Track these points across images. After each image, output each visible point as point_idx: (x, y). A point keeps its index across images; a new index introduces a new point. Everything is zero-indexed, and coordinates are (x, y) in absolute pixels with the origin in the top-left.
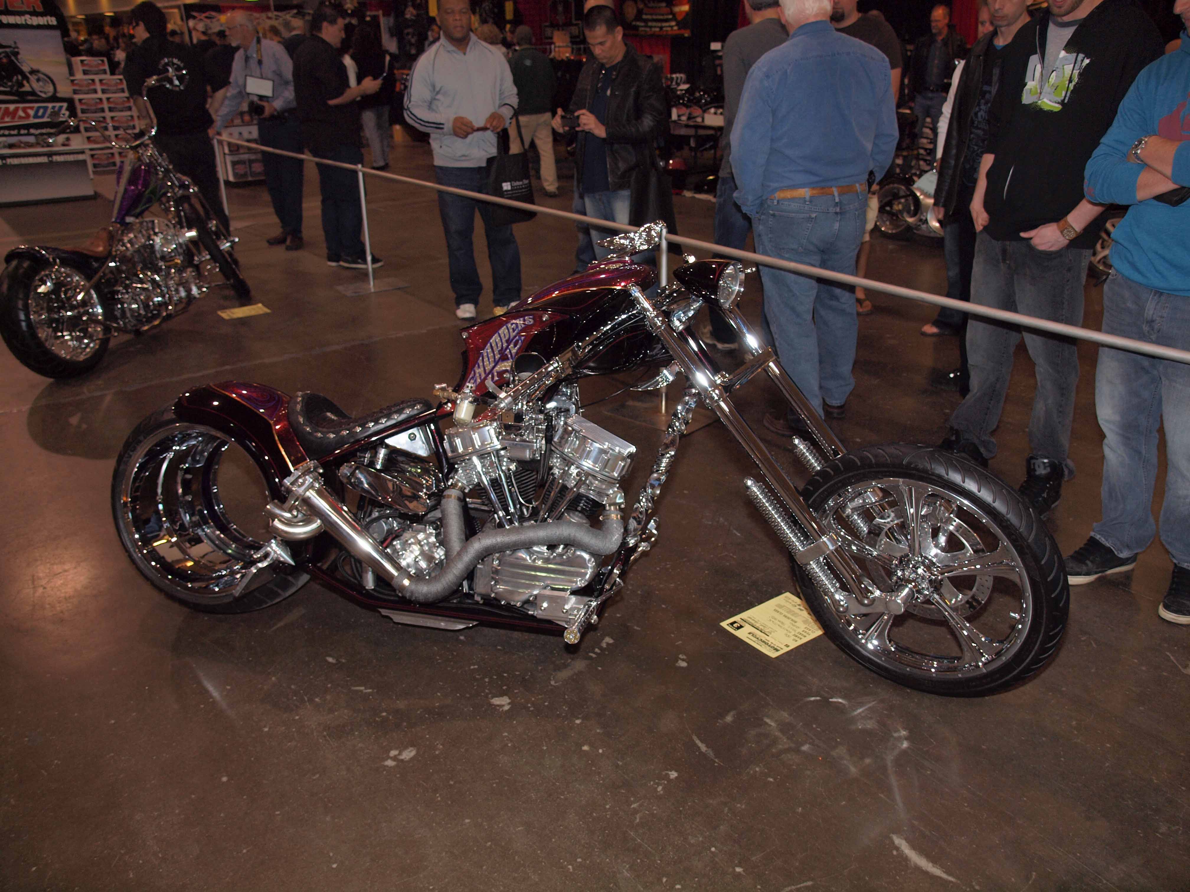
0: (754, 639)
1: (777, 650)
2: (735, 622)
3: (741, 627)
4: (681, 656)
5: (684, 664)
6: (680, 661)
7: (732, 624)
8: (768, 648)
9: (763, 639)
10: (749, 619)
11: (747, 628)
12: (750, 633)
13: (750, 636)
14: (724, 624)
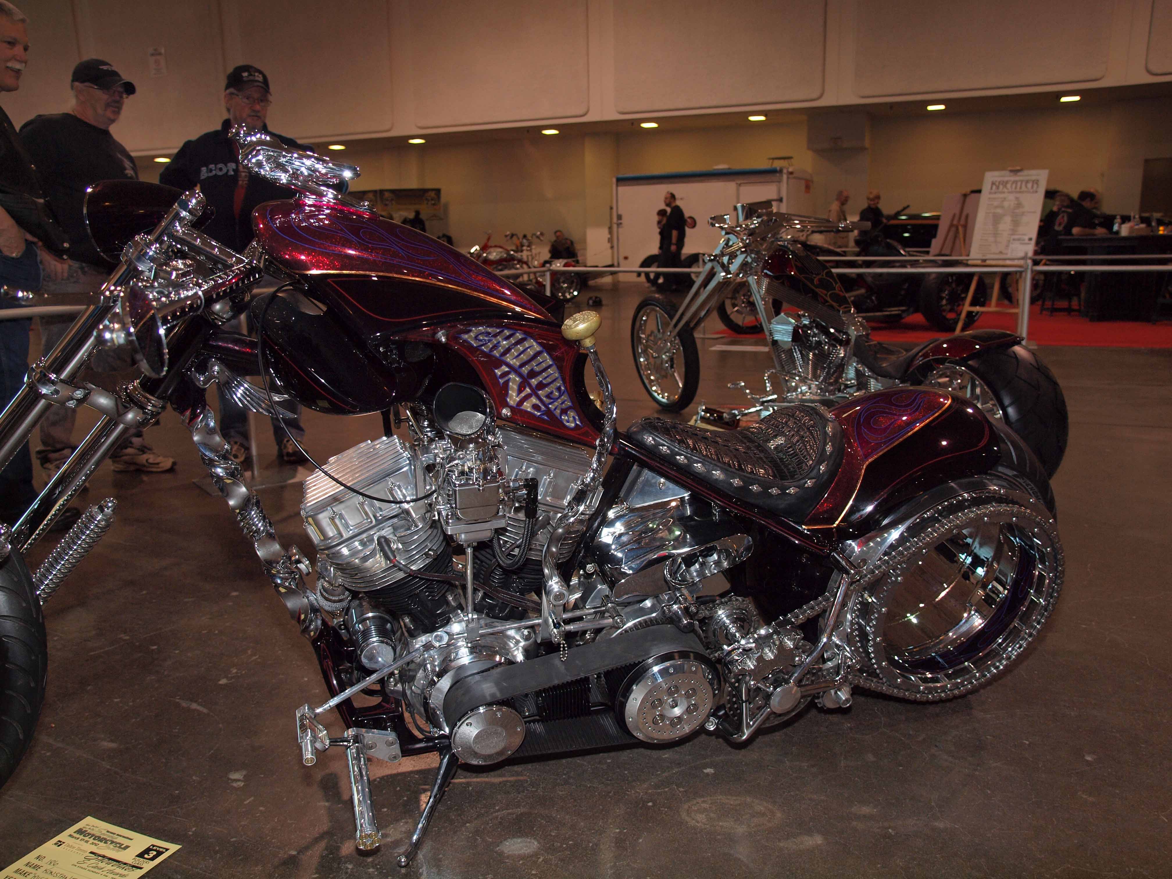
0: (120, 840)
1: (80, 832)
2: (152, 859)
3: (141, 855)
4: (241, 784)
5: (235, 776)
6: (241, 778)
7: (159, 853)
8: (96, 832)
9: (102, 844)
10: (126, 872)
11: (129, 856)
12: (127, 847)
13: (126, 842)
14: (174, 848)
